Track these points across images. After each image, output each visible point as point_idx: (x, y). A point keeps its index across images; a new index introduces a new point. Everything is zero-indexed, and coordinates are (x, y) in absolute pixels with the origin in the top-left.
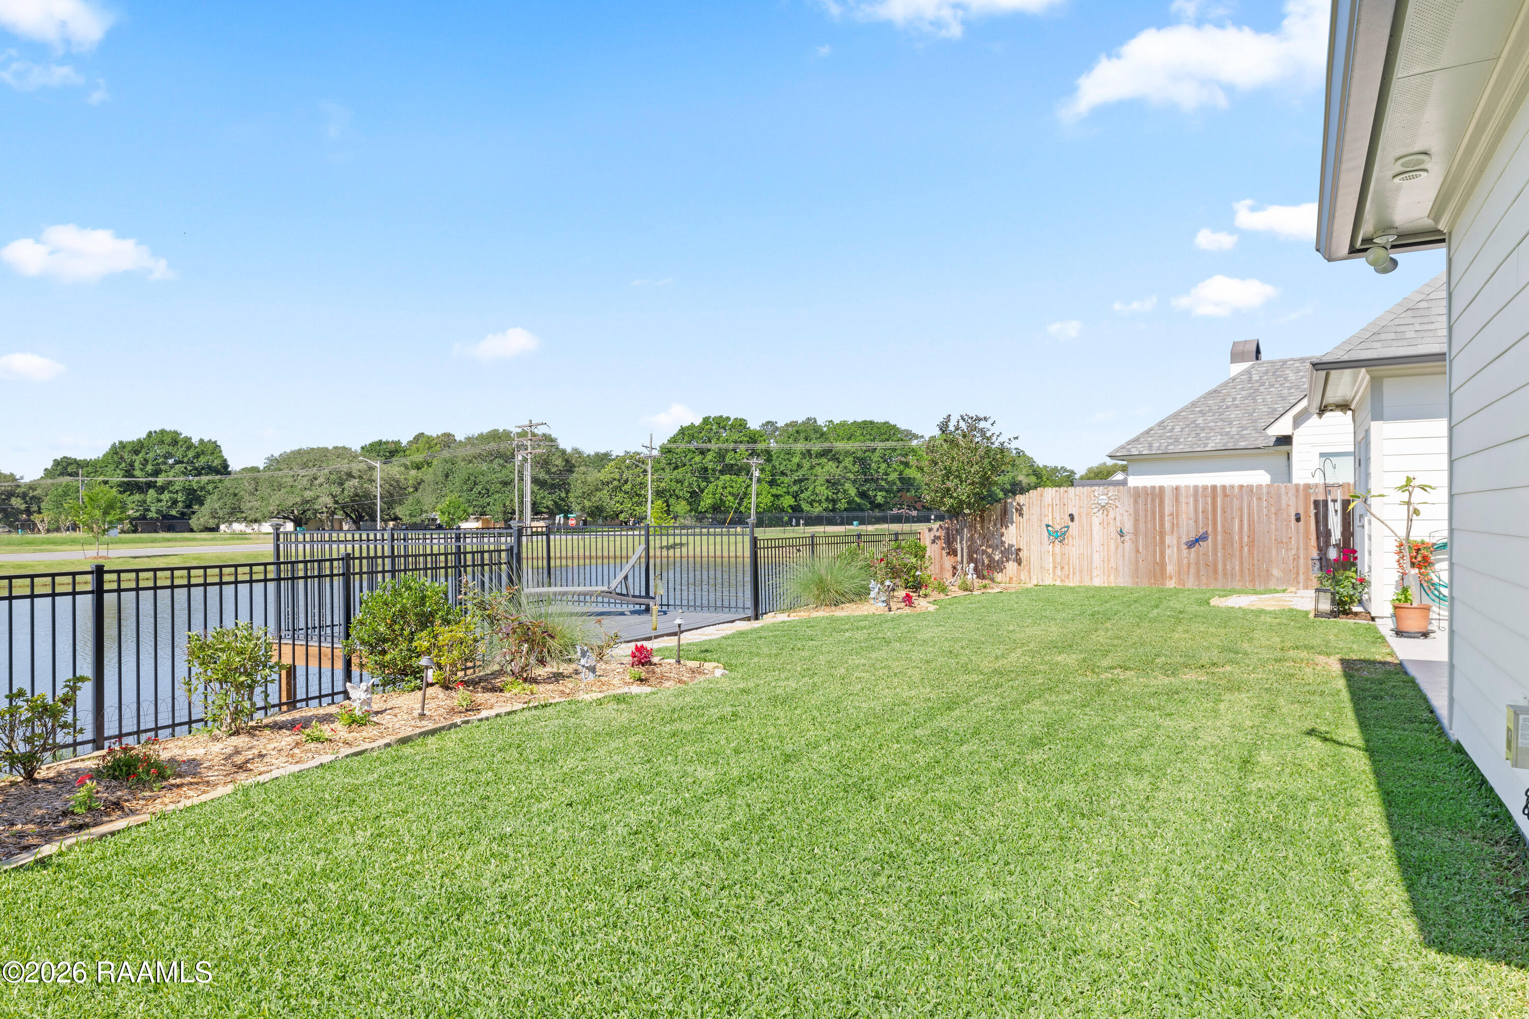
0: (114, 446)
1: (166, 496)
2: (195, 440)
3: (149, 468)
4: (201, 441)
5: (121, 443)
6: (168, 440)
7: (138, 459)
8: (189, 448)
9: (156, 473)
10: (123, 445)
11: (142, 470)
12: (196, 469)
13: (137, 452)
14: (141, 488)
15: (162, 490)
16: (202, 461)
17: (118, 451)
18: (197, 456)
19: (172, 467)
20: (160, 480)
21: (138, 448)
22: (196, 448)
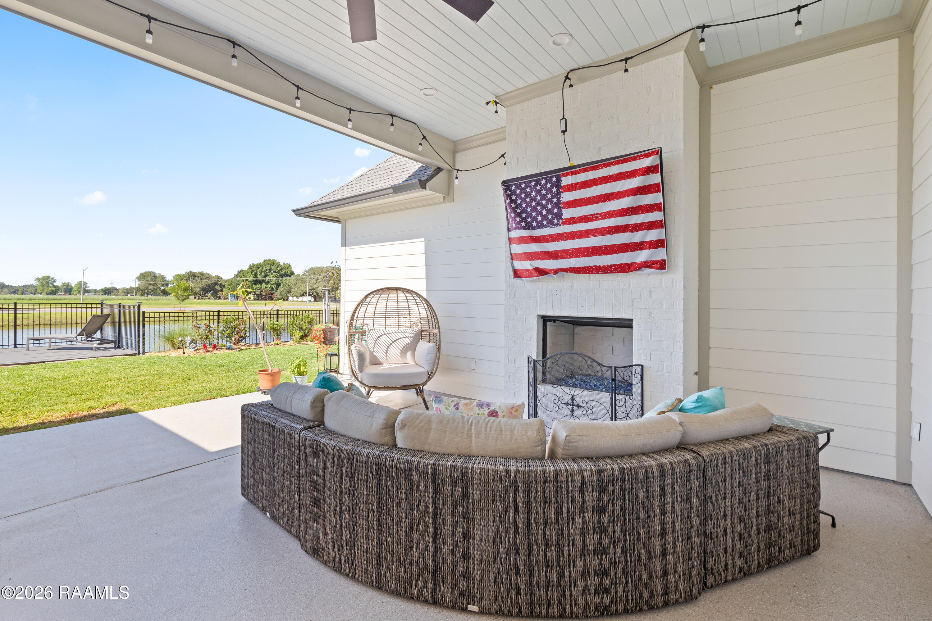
0: (250, 265)
1: (269, 286)
2: (282, 264)
3: (263, 274)
4: (284, 264)
5: (253, 264)
6: (270, 263)
7: (259, 271)
8: (278, 266)
9: (266, 276)
10: (254, 265)
11: (260, 275)
12: (281, 275)
13: (258, 268)
14: (260, 282)
15: (267, 283)
16: (283, 271)
17: (251, 267)
18: (281, 270)
19: (272, 274)
20: (267, 279)
21: (259, 266)
22: (281, 266)
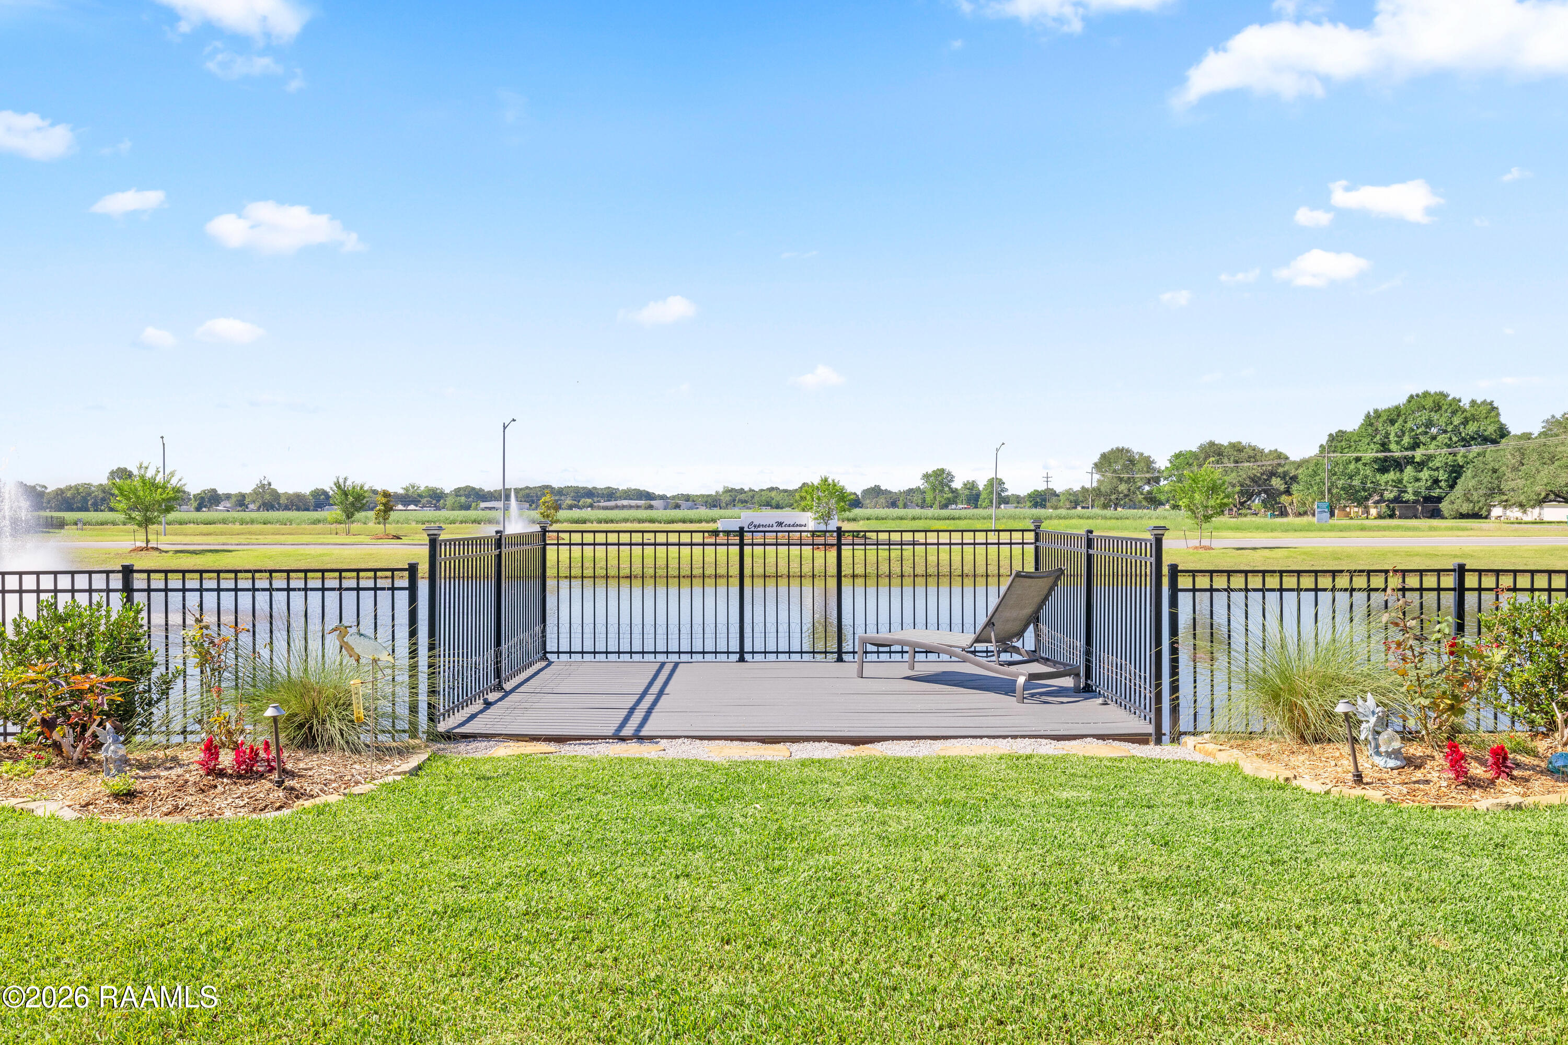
0: (1368, 416)
1: (1425, 474)
2: (1465, 403)
3: (1406, 440)
4: (1473, 403)
5: (1376, 411)
6: (1429, 403)
7: (1393, 430)
8: (1454, 413)
9: (1415, 446)
10: (1378, 414)
11: (1398, 443)
12: (1463, 439)
13: (1393, 422)
14: (1399, 465)
15: (1420, 466)
16: (1472, 428)
17: (1370, 421)
18: (1465, 422)
19: (1434, 438)
20: (1419, 454)
21: (1394, 416)
22: (1464, 411)
